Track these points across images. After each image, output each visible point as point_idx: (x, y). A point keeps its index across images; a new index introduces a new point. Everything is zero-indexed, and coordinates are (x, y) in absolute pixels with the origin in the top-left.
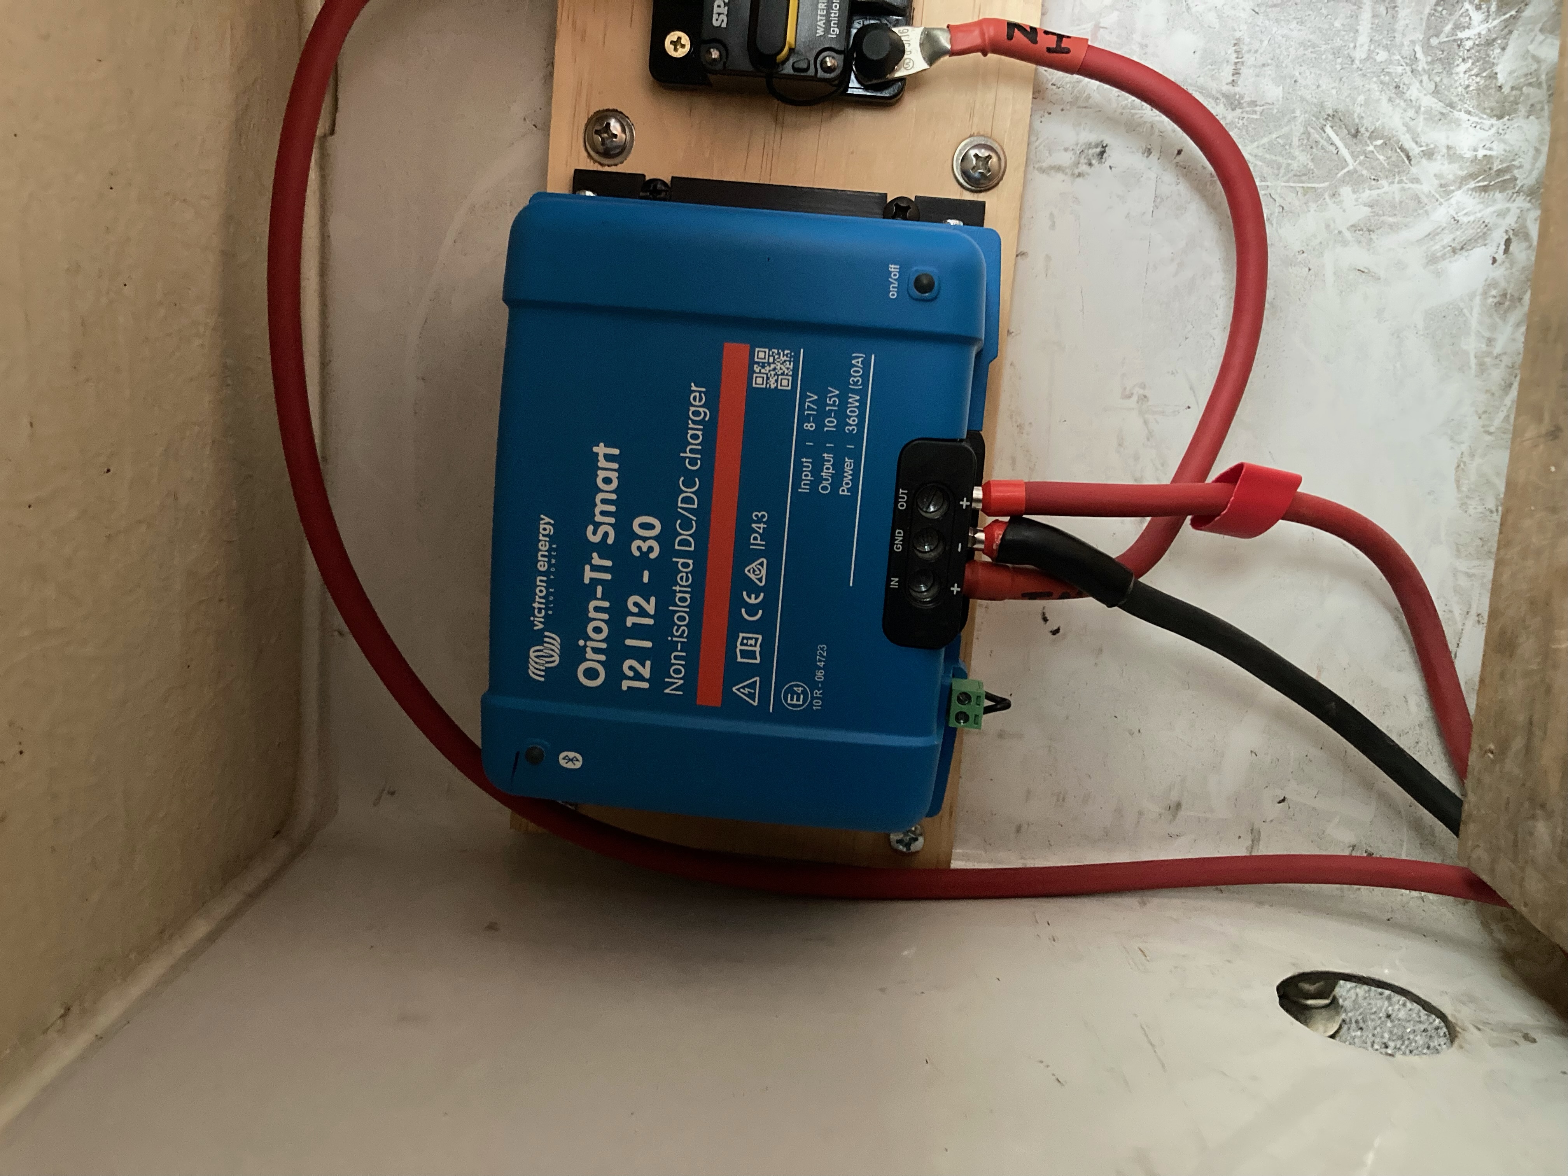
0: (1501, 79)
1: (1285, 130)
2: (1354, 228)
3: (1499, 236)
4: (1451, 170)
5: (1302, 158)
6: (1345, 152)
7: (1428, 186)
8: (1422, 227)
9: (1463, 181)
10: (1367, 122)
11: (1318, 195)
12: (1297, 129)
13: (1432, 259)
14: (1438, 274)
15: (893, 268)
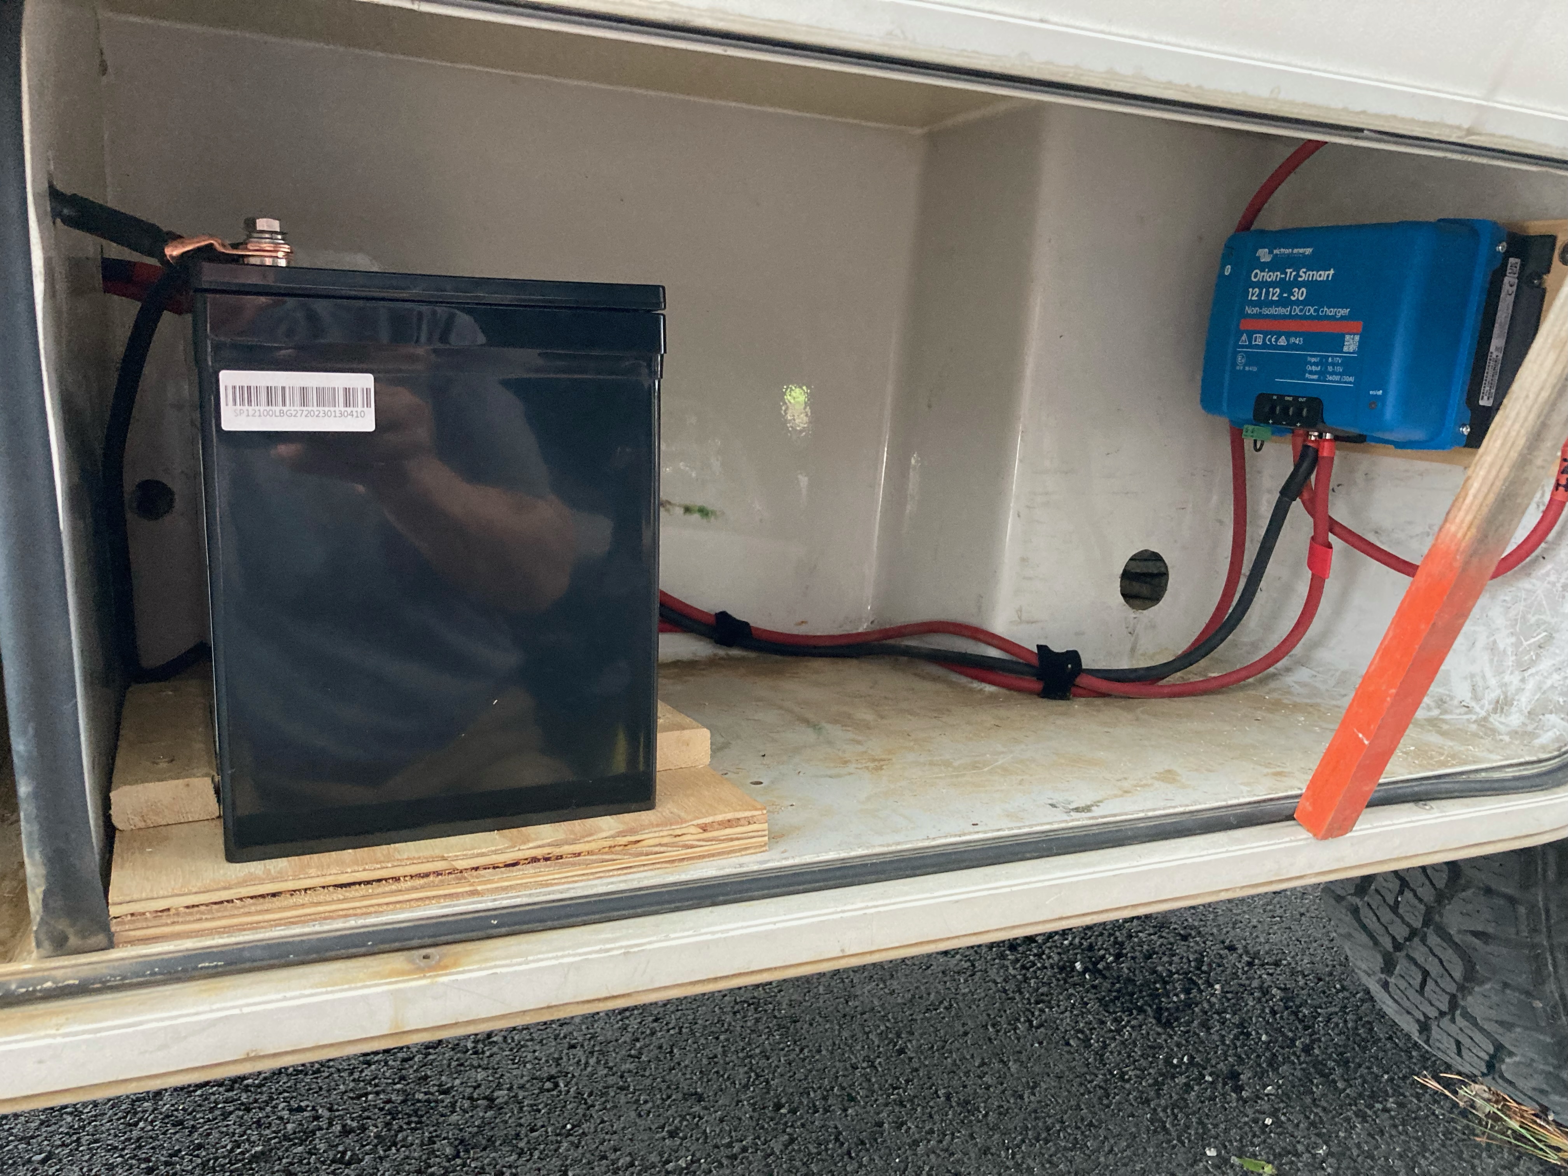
0: (1547, 716)
1: (1548, 612)
2: (1495, 642)
3: (1473, 704)
4: (1512, 689)
5: (1533, 620)
6: (1533, 640)
7: (1507, 678)
8: (1488, 674)
9: (1505, 694)
10: (1545, 653)
11: (1513, 626)
12: (1547, 617)
13: (1472, 676)
14: (1465, 678)
15: (1380, 392)
